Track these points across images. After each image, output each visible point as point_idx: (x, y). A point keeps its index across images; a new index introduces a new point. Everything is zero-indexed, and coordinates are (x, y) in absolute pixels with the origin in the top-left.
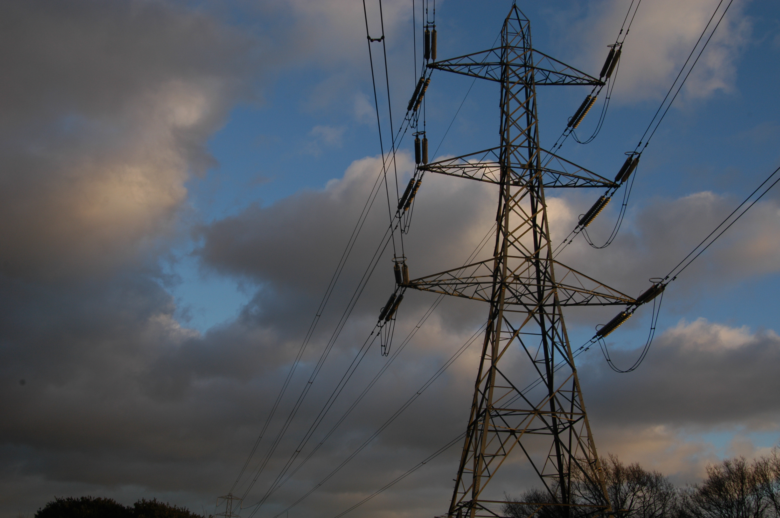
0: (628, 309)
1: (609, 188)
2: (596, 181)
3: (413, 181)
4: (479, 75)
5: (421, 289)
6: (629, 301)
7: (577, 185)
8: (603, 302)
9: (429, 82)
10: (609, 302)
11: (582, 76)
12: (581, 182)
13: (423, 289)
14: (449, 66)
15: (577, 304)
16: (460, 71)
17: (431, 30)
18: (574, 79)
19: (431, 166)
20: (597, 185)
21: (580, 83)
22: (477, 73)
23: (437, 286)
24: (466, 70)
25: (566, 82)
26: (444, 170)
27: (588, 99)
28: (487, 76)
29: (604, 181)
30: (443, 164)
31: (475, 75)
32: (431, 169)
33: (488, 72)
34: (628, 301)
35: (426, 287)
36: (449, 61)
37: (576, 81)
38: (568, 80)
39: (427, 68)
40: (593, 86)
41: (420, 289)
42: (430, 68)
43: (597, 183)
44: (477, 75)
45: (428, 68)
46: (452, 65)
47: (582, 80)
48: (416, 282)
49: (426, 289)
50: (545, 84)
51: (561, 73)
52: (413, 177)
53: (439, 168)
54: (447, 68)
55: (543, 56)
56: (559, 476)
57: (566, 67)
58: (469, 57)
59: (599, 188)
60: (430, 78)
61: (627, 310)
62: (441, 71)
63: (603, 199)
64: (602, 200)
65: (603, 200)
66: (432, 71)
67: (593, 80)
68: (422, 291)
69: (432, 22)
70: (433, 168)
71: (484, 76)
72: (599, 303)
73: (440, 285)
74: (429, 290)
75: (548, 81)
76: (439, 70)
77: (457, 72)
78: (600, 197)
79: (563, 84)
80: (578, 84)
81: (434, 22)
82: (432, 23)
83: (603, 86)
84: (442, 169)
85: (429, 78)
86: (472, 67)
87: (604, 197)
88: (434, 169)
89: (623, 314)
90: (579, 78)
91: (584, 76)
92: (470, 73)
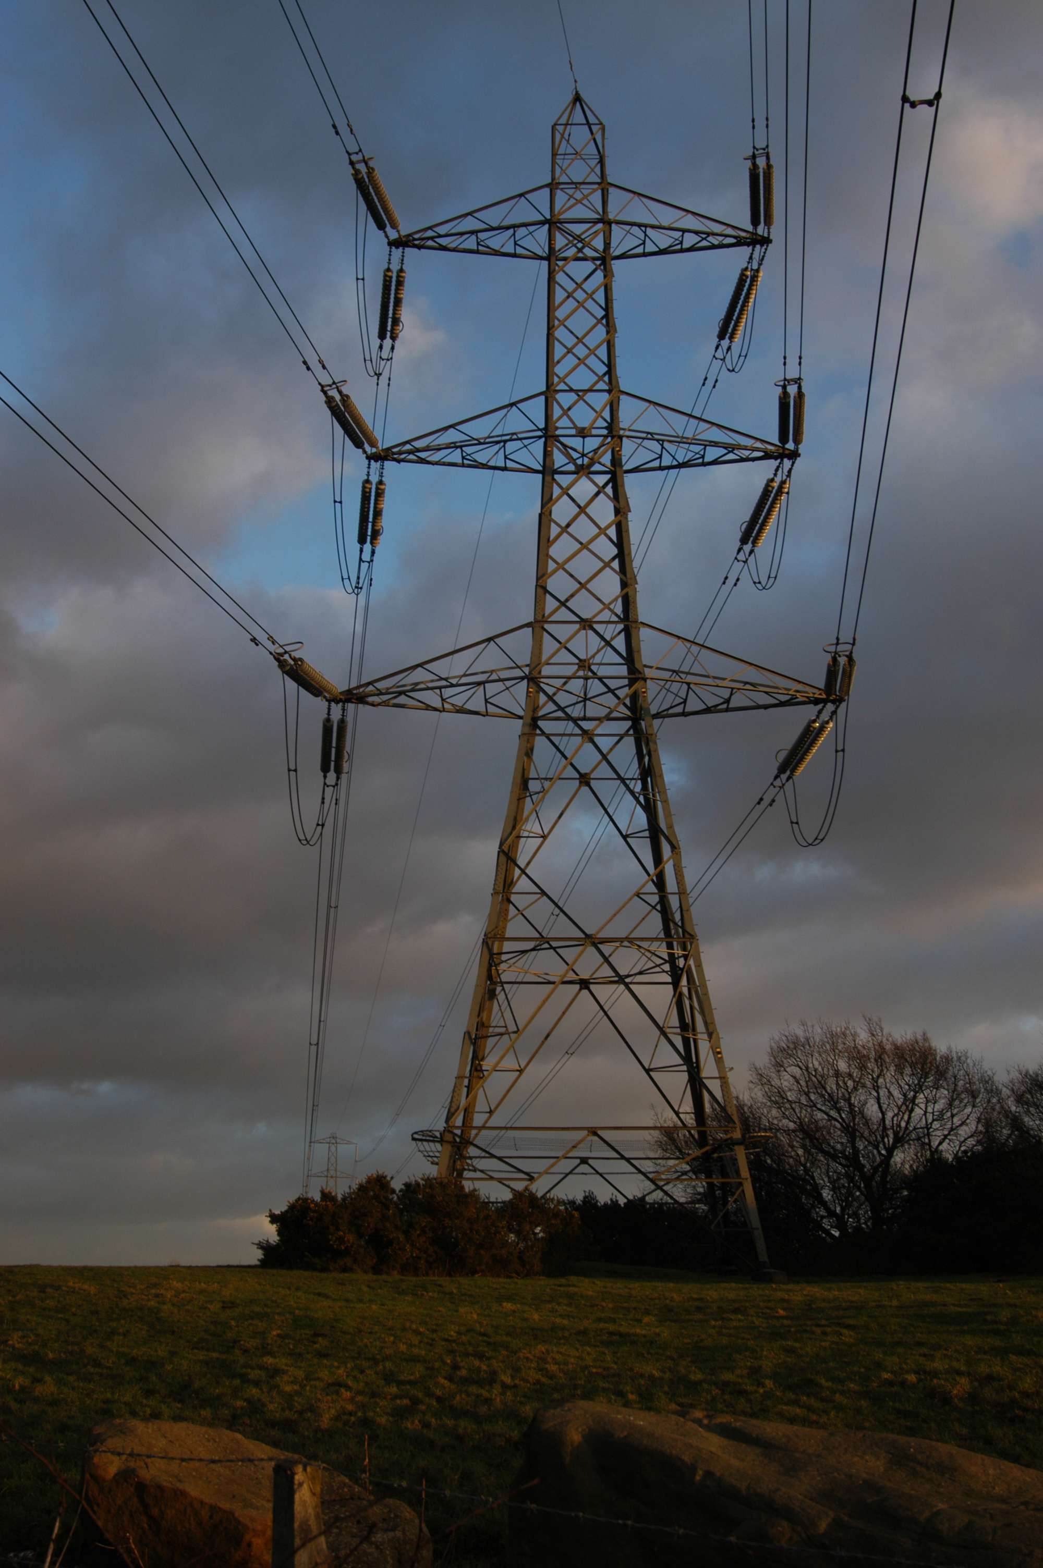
0: (820, 712)
1: (779, 461)
2: (745, 448)
3: (367, 485)
4: (502, 250)
5: (375, 703)
6: (816, 696)
7: (707, 459)
8: (761, 703)
9: (403, 277)
10: (778, 702)
11: (718, 228)
12: (712, 453)
13: (379, 704)
14: (437, 240)
15: (708, 710)
16: (460, 247)
17: (362, 167)
18: (704, 236)
19: (394, 450)
20: (750, 456)
21: (719, 244)
22: (497, 249)
23: (403, 697)
24: (471, 243)
25: (686, 245)
26: (423, 455)
27: (744, 278)
28: (519, 251)
29: (763, 447)
30: (419, 444)
31: (493, 252)
32: (395, 456)
33: (518, 243)
34: (811, 695)
35: (385, 698)
36: (434, 229)
37: (708, 239)
38: (690, 240)
39: (391, 248)
40: (746, 247)
41: (373, 705)
42: (397, 248)
43: (750, 452)
44: (499, 251)
45: (393, 248)
46: (440, 236)
47: (721, 238)
48: (361, 690)
49: (384, 702)
50: (645, 255)
51: (674, 225)
52: (366, 477)
53: (409, 452)
54: (430, 243)
55: (632, 195)
56: (685, 1068)
57: (684, 213)
58: (475, 215)
59: (756, 462)
60: (404, 267)
61: (818, 717)
62: (422, 250)
63: (772, 484)
64: (770, 489)
65: (773, 488)
66: (403, 252)
67: (743, 234)
68: (379, 707)
69: (357, 150)
70: (400, 453)
71: (513, 251)
72: (753, 704)
73: (408, 694)
74: (391, 704)
75: (650, 248)
76: (416, 250)
77: (454, 250)
78: (765, 482)
79: (682, 251)
80: (713, 247)
81: (360, 150)
82: (357, 153)
83: (767, 246)
84: (418, 454)
85: (402, 267)
86: (482, 236)
87: (772, 480)
88: (403, 456)
89: (813, 725)
90: (714, 234)
91: (724, 227)
92: (481, 248)
